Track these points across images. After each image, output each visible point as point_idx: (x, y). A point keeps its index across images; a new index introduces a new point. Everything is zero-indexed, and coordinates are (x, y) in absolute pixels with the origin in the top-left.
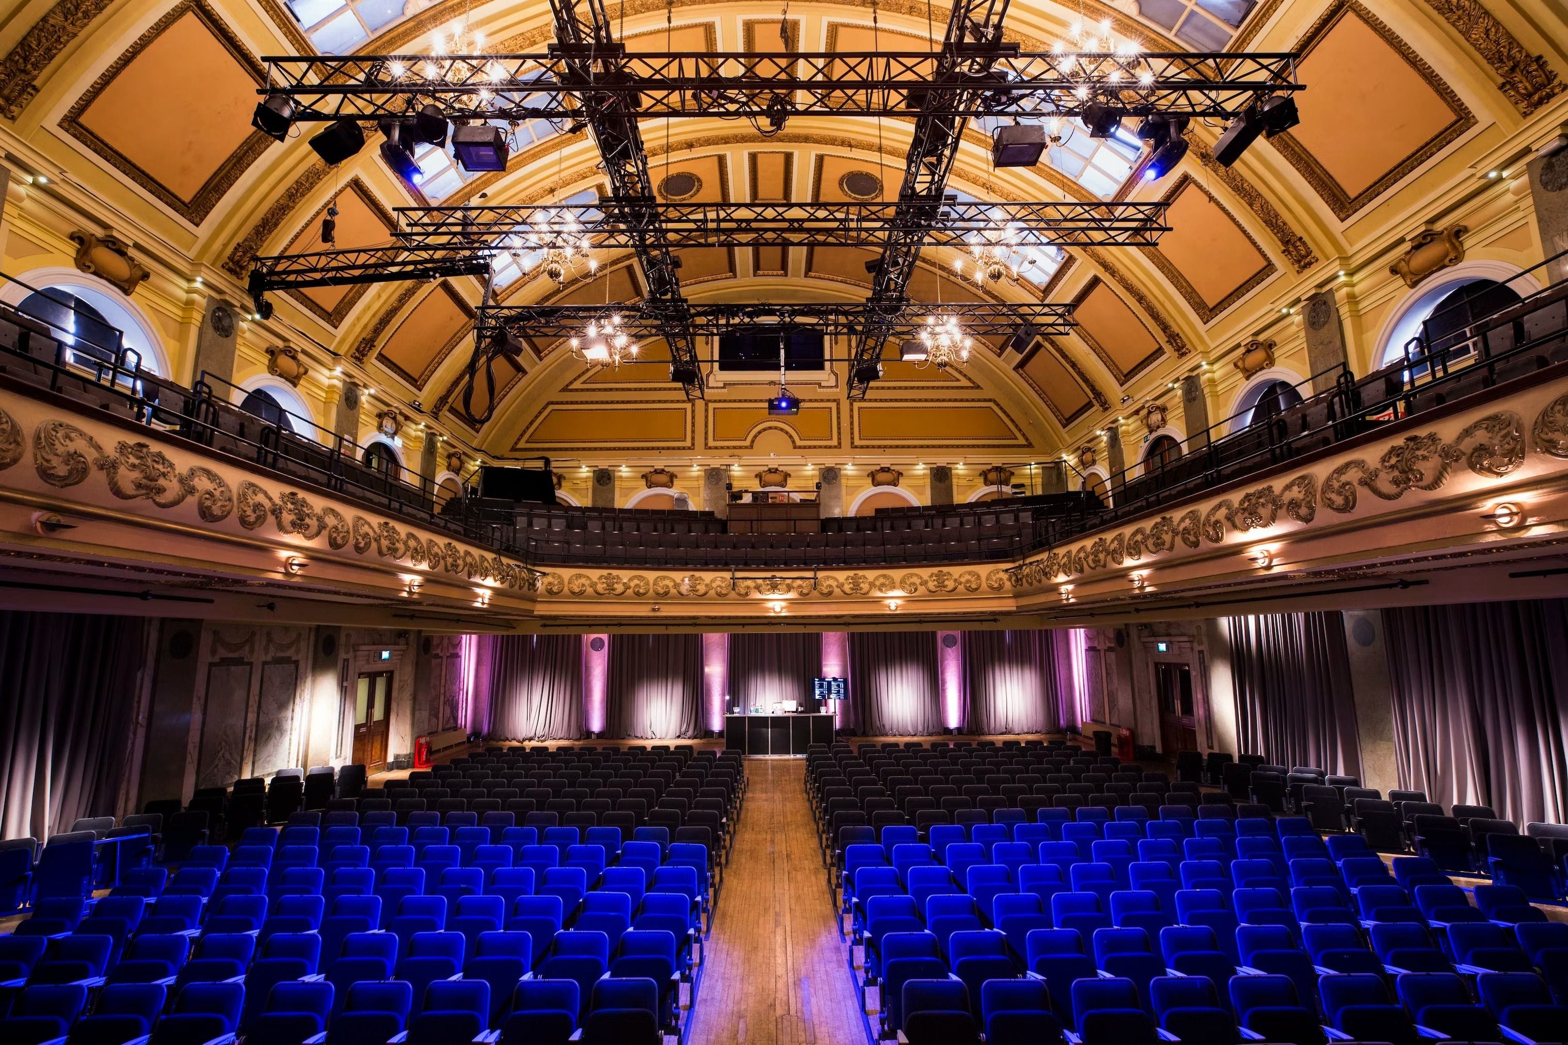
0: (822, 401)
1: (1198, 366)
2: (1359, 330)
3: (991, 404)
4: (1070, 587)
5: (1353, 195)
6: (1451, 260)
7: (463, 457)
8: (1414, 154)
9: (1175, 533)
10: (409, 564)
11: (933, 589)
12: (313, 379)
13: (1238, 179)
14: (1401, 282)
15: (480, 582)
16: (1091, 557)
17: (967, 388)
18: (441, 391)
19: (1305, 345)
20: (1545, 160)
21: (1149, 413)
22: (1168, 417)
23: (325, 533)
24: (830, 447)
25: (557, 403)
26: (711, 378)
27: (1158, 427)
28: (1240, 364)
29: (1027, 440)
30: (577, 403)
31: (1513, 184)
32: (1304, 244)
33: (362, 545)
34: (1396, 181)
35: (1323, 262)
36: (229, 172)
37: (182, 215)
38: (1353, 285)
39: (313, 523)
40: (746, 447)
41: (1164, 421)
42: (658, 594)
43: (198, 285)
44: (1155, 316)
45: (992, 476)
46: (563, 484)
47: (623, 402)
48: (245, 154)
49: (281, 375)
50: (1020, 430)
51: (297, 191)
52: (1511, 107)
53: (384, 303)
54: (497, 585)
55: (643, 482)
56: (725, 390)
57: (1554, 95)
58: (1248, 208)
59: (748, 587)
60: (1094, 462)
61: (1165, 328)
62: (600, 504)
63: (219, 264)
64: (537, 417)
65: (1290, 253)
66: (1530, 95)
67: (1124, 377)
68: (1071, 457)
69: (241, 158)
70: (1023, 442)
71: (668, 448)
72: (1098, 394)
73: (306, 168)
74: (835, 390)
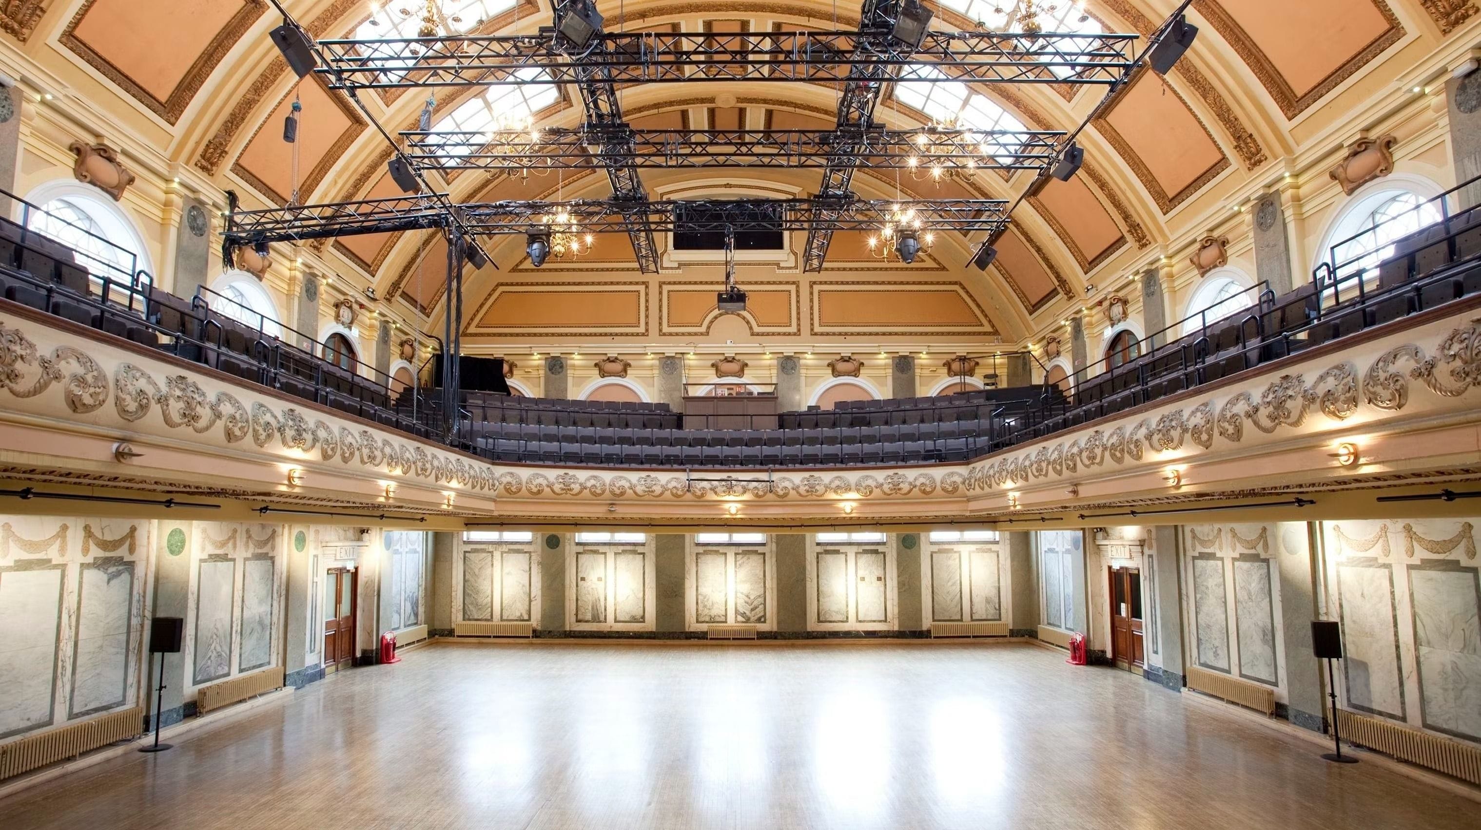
0: (781, 283)
1: (1158, 260)
2: (1302, 234)
3: (956, 288)
4: (1017, 494)
5: (1299, 93)
6: (1381, 171)
7: (416, 345)
8: (1353, 59)
9: (1105, 448)
10: (384, 469)
11: (889, 492)
12: (276, 271)
13: (1192, 70)
14: (1339, 188)
15: (446, 484)
16: (1035, 466)
17: (932, 269)
18: (393, 276)
19: (1253, 246)
20: (1460, 80)
21: (1111, 305)
22: (1129, 310)
23: (318, 445)
24: (789, 334)
25: (507, 284)
26: (665, 257)
27: (1119, 321)
28: (1195, 260)
29: (993, 326)
30: (527, 284)
31: (1434, 101)
32: (1254, 141)
33: (347, 455)
34: (1336, 84)
35: (1271, 162)
36: (200, 69)
37: (160, 115)
38: (1298, 187)
39: (308, 437)
40: (702, 334)
41: (1125, 315)
42: (615, 495)
43: (175, 185)
44: (1117, 205)
45: (956, 366)
46: (515, 372)
47: (574, 284)
48: (215, 51)
49: (248, 270)
50: (986, 316)
51: (262, 84)
52: (1432, 22)
53: (341, 190)
54: (460, 486)
55: (596, 371)
56: (680, 271)
57: (1468, 16)
58: (1202, 100)
59: (704, 488)
60: (1058, 354)
61: (1126, 217)
62: (553, 396)
63: (193, 162)
64: (486, 299)
65: (1241, 149)
66: (1448, 15)
67: (1089, 265)
68: (1037, 347)
69: (211, 55)
70: (990, 329)
71: (622, 335)
72: (1063, 282)
73: (270, 61)
74: (794, 271)
